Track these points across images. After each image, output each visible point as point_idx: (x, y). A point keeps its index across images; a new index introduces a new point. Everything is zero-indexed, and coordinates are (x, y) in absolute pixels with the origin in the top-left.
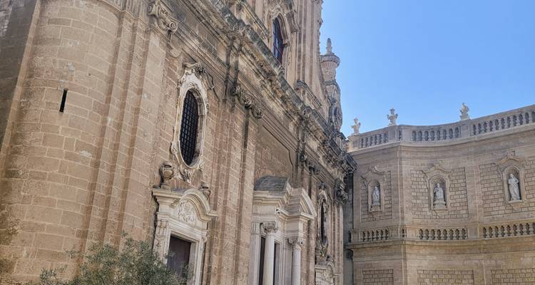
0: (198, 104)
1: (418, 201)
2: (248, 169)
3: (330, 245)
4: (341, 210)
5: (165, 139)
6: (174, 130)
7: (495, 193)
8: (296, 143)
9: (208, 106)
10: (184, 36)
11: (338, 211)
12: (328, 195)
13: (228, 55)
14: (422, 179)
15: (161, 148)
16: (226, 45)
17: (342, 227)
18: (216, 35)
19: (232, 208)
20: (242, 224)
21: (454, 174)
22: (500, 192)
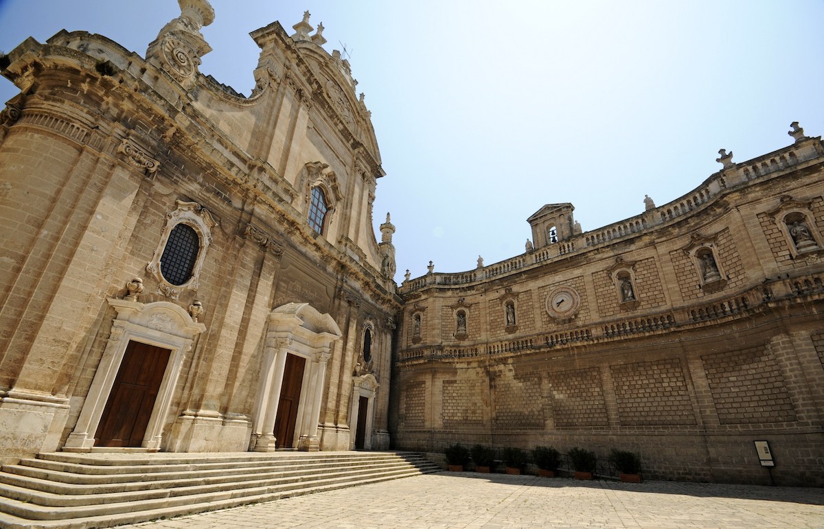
0: (199, 237)
1: (446, 329)
2: (261, 295)
3: (375, 362)
4: (389, 337)
5: (138, 259)
6: (153, 253)
7: (499, 320)
8: (335, 282)
9: (210, 239)
10: (178, 179)
11: (386, 337)
12: (376, 325)
13: (244, 203)
14: (450, 313)
15: (131, 266)
16: (240, 195)
17: (390, 349)
18: (227, 185)
19: (232, 324)
20: (246, 338)
21: (473, 308)
22: (502, 319)
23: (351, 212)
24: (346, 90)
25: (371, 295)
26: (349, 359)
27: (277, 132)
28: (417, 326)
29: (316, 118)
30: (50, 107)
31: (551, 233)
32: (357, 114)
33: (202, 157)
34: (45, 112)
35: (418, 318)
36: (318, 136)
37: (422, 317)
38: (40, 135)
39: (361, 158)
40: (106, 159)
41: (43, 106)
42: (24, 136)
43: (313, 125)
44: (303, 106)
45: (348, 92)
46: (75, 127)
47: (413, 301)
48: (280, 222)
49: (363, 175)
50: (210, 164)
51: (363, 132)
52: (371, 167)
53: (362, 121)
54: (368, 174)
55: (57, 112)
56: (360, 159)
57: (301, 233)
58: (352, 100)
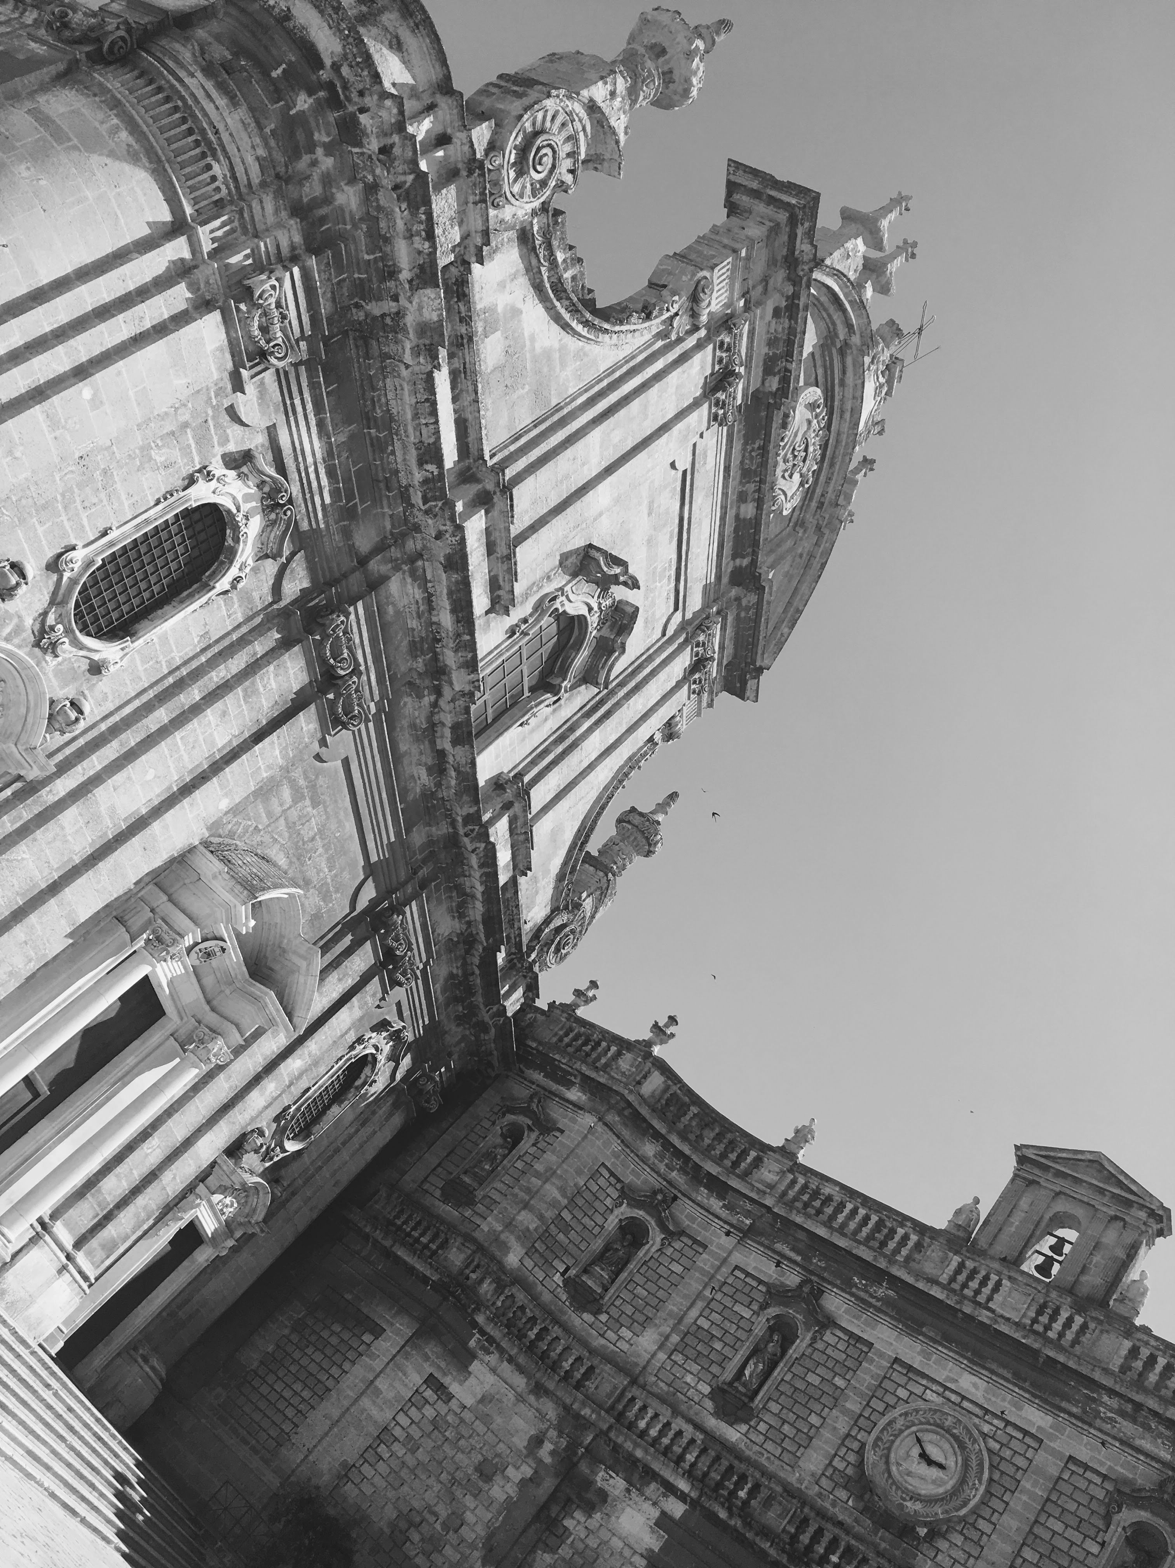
0: (222, 557)
1: (561, 1236)
2: (222, 786)
4: (397, 1120)
5: (67, 524)
6: (105, 533)
7: (718, 1346)
8: (403, 876)
9: (238, 579)
10: (299, 409)
11: (390, 1115)
13: (380, 548)
14: (608, 1202)
15: (40, 530)
16: (388, 527)
17: (370, 1153)
18: (382, 485)
19: (103, 809)
20: (101, 865)
21: (677, 1245)
22: (727, 1351)
23: (590, 730)
24: (839, 434)
25: (451, 976)
26: (257, 1100)
27: (596, 435)
28: (489, 1156)
29: (711, 454)
30: (200, 94)
31: (1052, 1241)
32: (814, 504)
33: (390, 395)
34: (182, 98)
35: (514, 1136)
36: (678, 497)
37: (526, 1145)
38: (131, 140)
39: (730, 618)
40: (207, 283)
41: (187, 80)
42: (100, 116)
43: (688, 466)
44: (704, 410)
45: (838, 441)
46: (211, 173)
47: (538, 1077)
48: (415, 649)
49: (698, 664)
50: (391, 419)
51: (789, 558)
52: (735, 656)
53: (812, 529)
54: (713, 669)
55: (206, 115)
56: (725, 619)
57: (435, 705)
58: (832, 465)
